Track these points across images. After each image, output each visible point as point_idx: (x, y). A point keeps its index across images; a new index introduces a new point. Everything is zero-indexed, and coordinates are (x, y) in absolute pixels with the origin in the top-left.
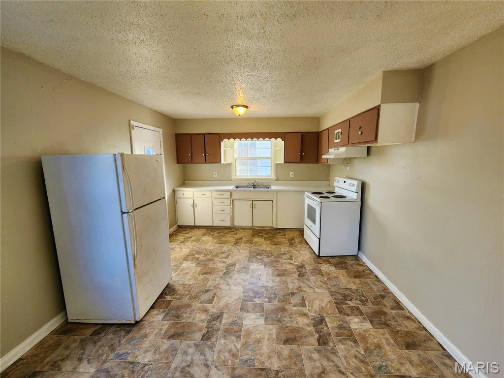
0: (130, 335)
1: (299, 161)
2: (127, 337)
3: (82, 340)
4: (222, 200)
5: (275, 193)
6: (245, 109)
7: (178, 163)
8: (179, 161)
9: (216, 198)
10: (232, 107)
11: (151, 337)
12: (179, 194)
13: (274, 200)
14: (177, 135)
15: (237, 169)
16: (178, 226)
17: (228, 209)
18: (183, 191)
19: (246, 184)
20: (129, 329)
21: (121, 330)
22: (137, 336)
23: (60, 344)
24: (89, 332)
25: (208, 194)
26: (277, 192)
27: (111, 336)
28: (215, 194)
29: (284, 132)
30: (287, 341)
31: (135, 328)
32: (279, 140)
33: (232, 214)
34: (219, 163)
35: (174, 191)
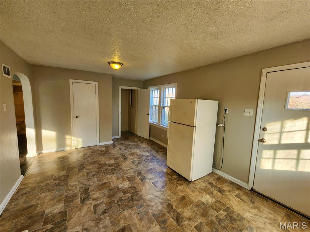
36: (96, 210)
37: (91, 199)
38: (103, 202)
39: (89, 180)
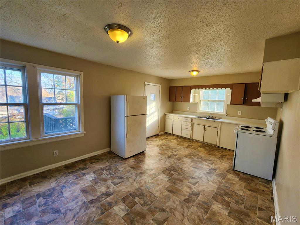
0: (122, 161)
1: (242, 104)
2: (121, 161)
3: (111, 157)
4: (187, 123)
5: (220, 123)
6: (198, 72)
7: (169, 101)
8: (170, 100)
9: (184, 121)
10: (190, 72)
11: (126, 165)
12: (167, 116)
13: (219, 128)
14: (170, 87)
15: (201, 106)
16: (166, 132)
17: (190, 128)
18: (169, 115)
19: (205, 116)
20: (123, 159)
21: (121, 159)
22: (123, 162)
23: (106, 155)
24: (114, 155)
25: (180, 118)
26: (221, 123)
27: (117, 159)
28: (184, 119)
29: (232, 84)
30: (170, 191)
31: (124, 160)
32: (228, 89)
33: (191, 132)
34: (189, 102)
35: (165, 115)
36: (196, 182)
37: (192, 190)
38: (188, 182)
39: (200, 178)
